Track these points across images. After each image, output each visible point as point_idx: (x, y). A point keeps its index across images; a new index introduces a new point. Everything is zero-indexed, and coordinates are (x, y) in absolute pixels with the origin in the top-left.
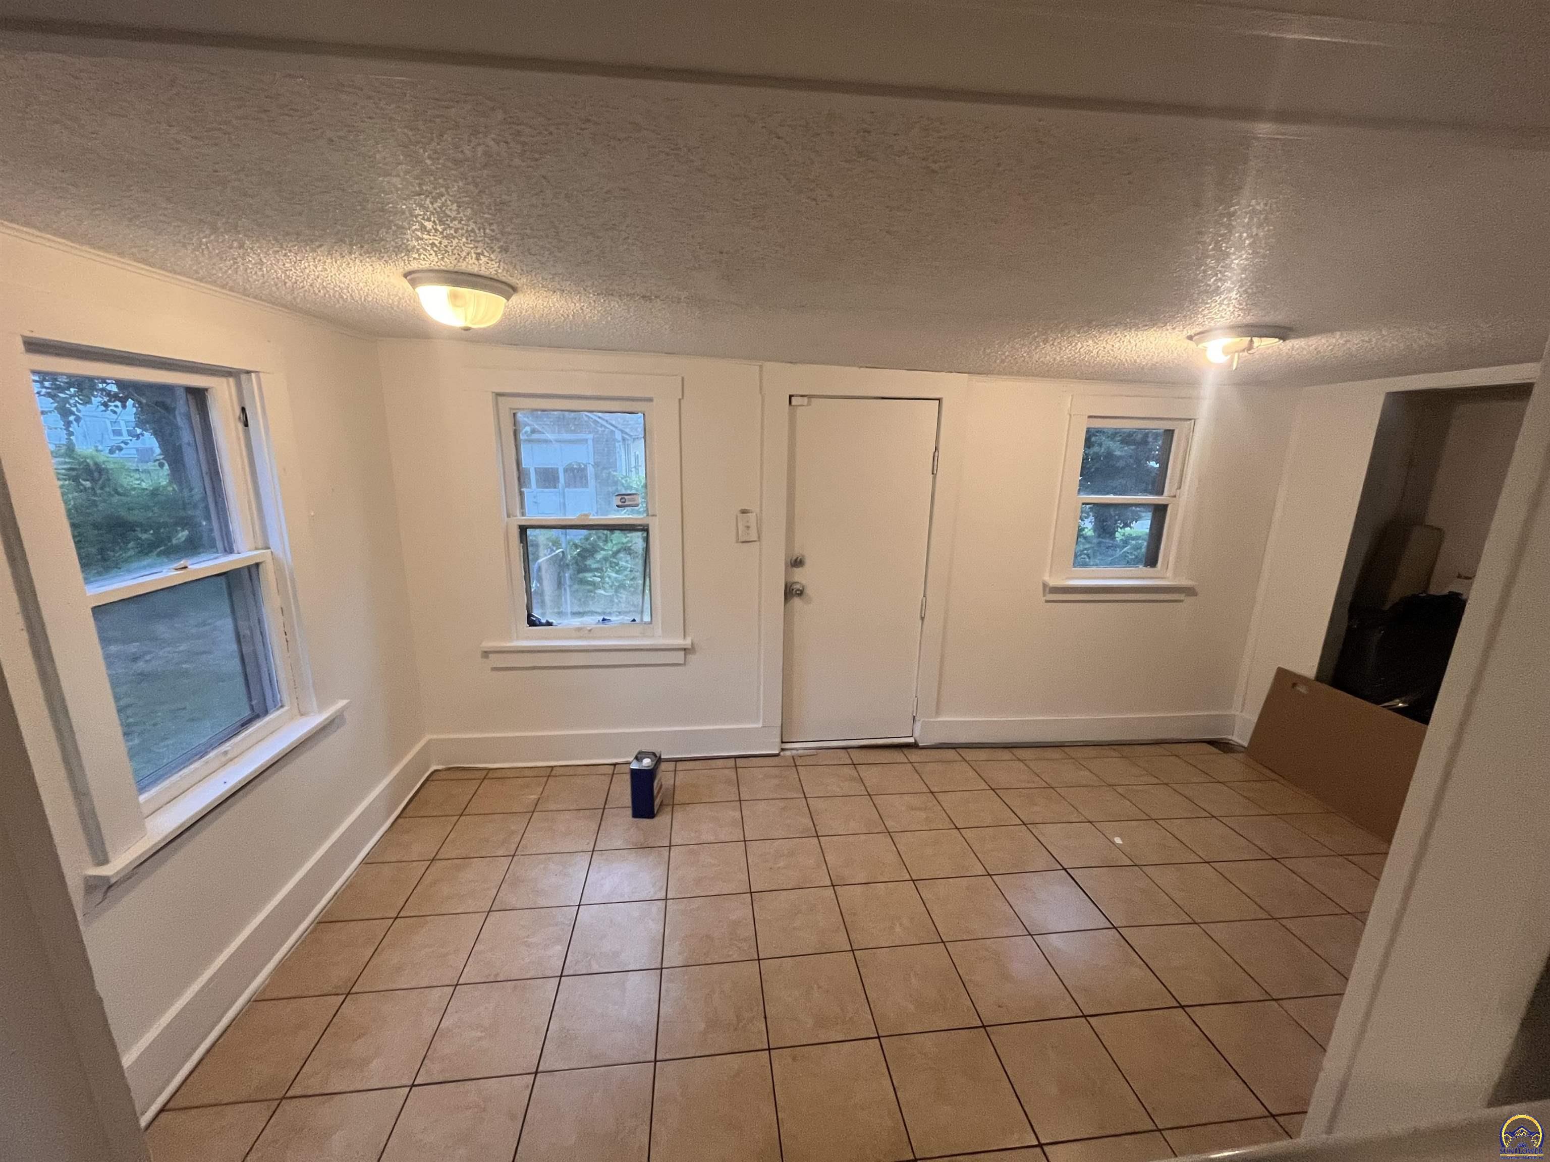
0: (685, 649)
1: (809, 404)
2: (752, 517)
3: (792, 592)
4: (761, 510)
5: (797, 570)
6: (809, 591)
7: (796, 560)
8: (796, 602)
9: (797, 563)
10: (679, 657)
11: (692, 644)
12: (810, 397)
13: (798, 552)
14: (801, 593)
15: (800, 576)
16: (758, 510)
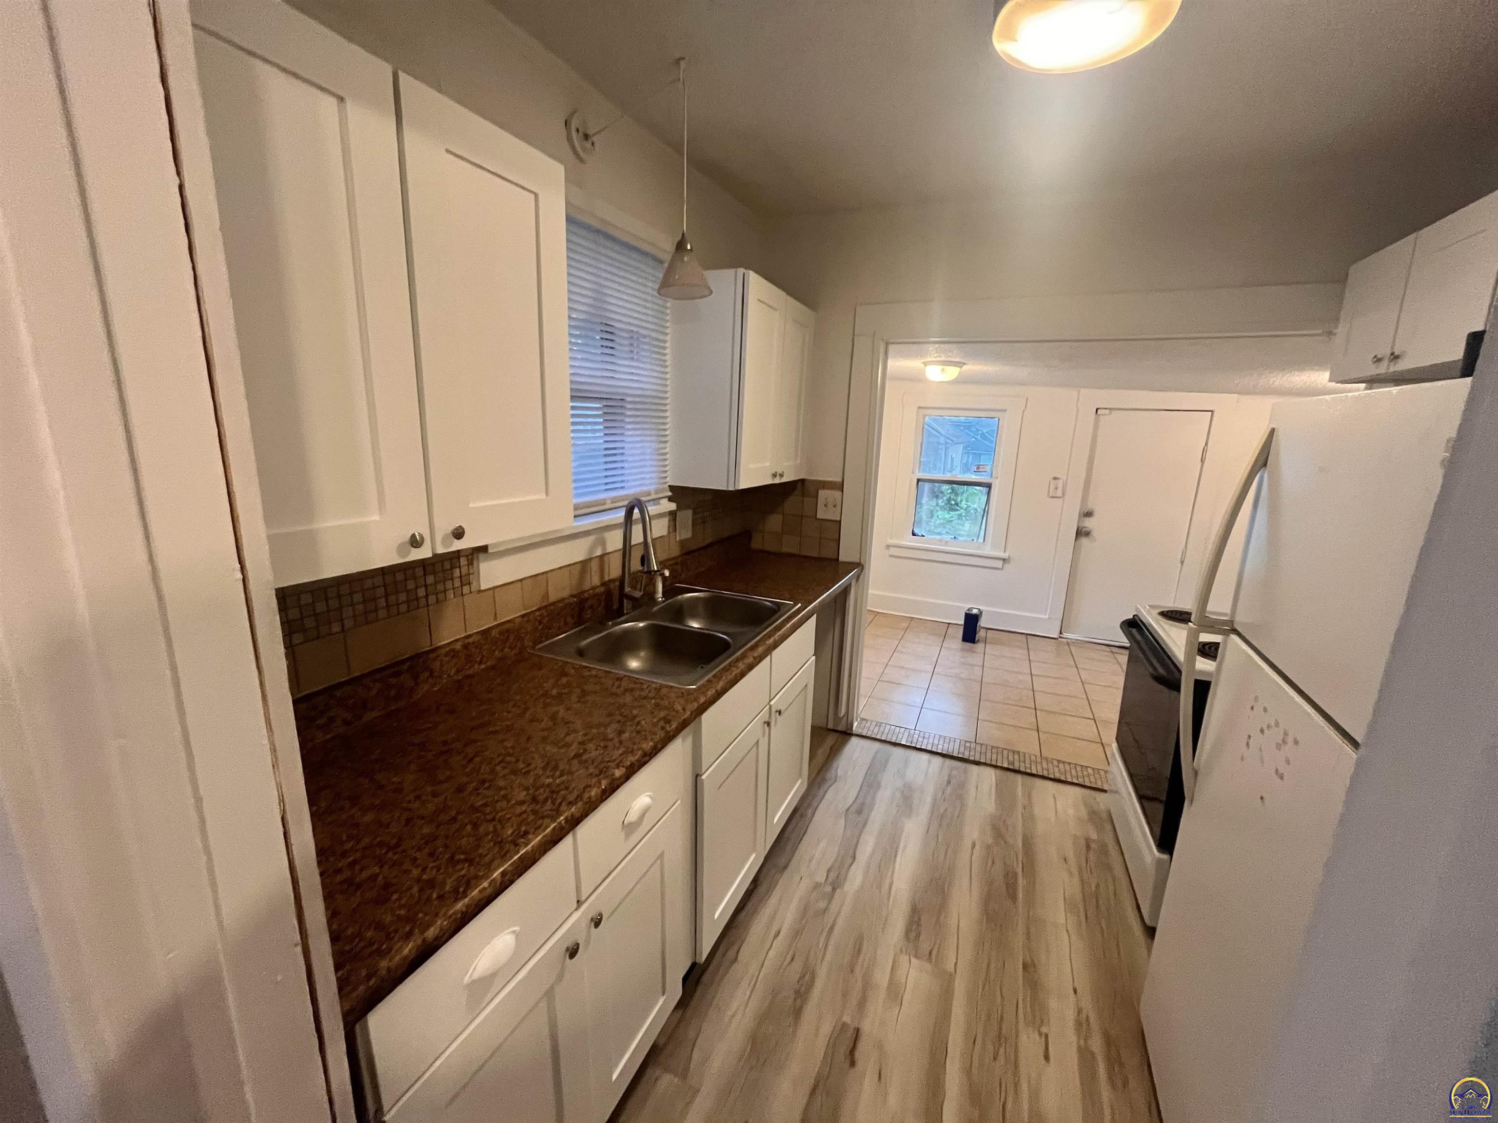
0: (1004, 560)
1: (1110, 413)
2: (1060, 483)
3: (1082, 533)
4: (1067, 477)
5: (1087, 519)
6: (1094, 533)
7: (1087, 512)
8: (1084, 541)
9: (1089, 514)
10: (999, 564)
11: (1009, 557)
12: (1111, 409)
13: (1090, 506)
14: (1088, 534)
15: (1089, 523)
16: (1065, 478)
